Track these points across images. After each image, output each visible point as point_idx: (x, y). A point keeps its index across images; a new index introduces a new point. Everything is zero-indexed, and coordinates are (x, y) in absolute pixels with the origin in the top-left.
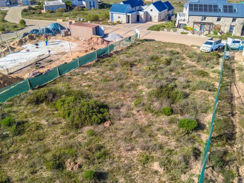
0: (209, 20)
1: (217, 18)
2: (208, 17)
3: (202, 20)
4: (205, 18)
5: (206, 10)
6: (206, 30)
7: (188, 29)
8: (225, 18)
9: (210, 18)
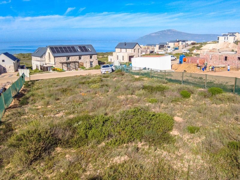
0: (72, 59)
1: (78, 57)
2: (71, 57)
3: (67, 60)
4: (69, 58)
5: (67, 52)
6: (73, 69)
7: (57, 69)
8: (85, 56)
9: (73, 57)
